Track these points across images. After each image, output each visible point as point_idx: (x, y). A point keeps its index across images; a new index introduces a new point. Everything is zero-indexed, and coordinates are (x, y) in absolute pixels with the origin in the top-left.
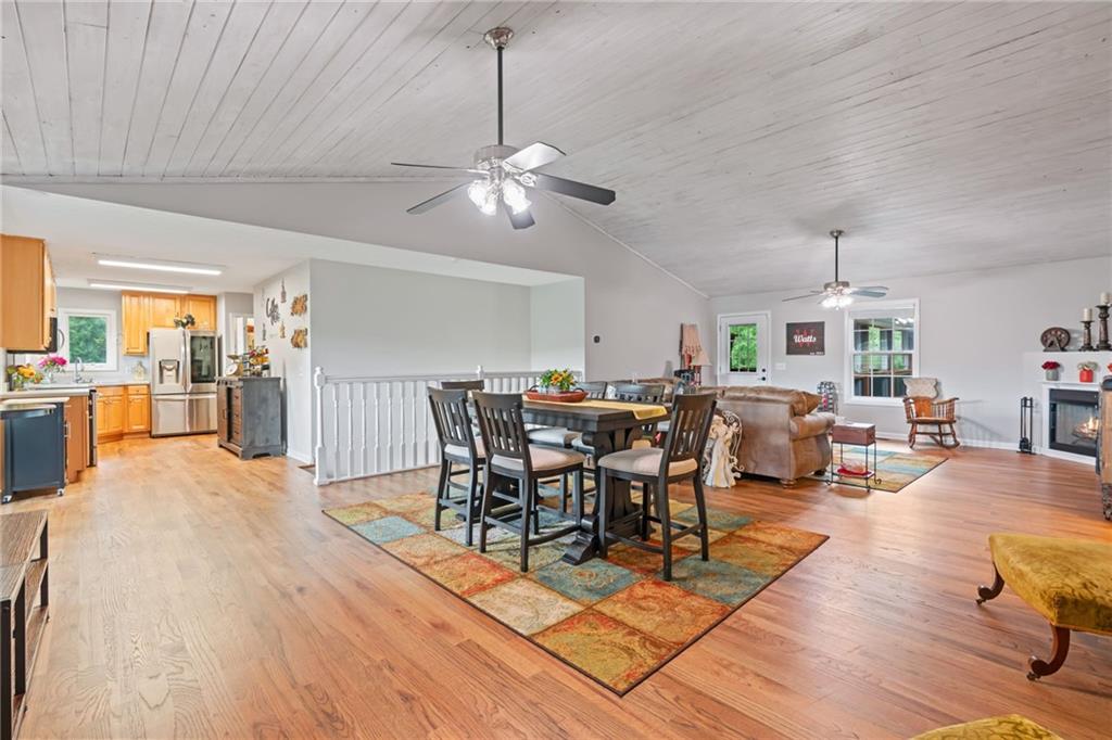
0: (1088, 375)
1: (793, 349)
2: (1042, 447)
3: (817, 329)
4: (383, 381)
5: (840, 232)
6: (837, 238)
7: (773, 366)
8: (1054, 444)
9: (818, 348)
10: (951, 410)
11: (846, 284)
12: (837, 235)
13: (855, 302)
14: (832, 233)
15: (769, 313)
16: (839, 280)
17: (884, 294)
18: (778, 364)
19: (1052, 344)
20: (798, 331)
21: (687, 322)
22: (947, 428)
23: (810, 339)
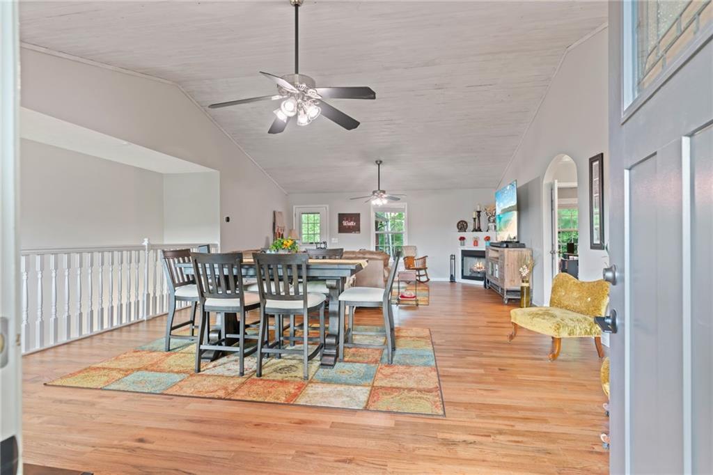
0: (476, 243)
1: (342, 229)
2: (459, 279)
3: (356, 217)
4: (85, 252)
5: (381, 162)
6: (379, 165)
7: (330, 240)
8: (464, 277)
9: (356, 229)
10: (425, 262)
11: (384, 192)
12: (379, 163)
13: (388, 202)
14: (377, 162)
15: (328, 206)
16: (381, 189)
17: (399, 199)
18: (333, 239)
19: (461, 228)
20: (345, 219)
21: (278, 209)
22: (422, 272)
23: (352, 224)
